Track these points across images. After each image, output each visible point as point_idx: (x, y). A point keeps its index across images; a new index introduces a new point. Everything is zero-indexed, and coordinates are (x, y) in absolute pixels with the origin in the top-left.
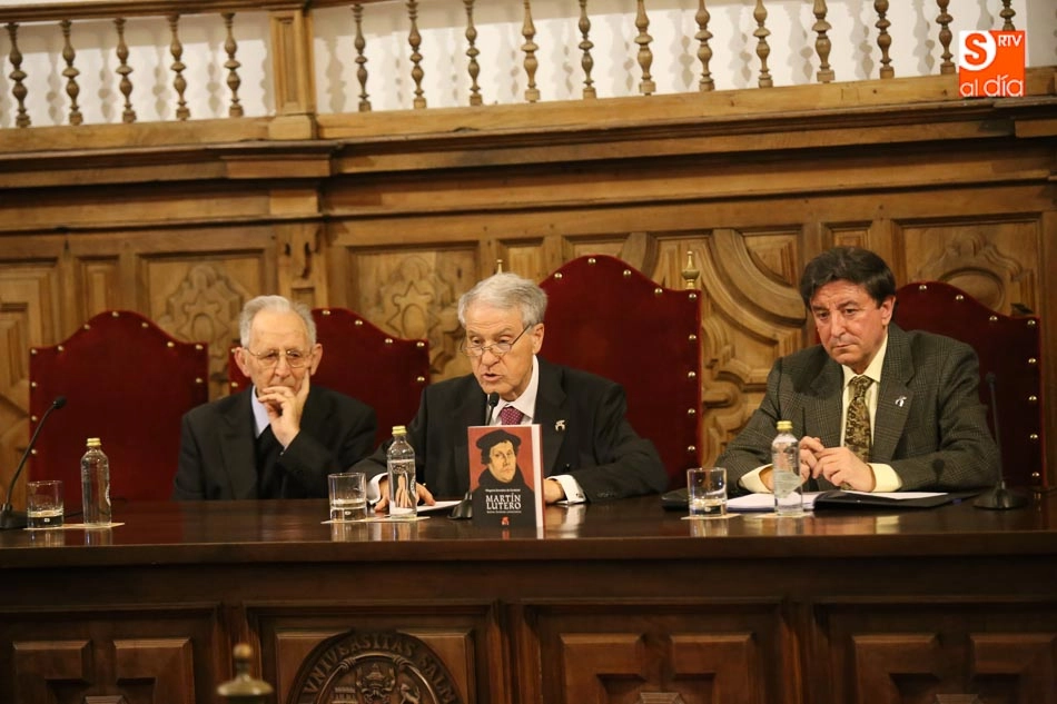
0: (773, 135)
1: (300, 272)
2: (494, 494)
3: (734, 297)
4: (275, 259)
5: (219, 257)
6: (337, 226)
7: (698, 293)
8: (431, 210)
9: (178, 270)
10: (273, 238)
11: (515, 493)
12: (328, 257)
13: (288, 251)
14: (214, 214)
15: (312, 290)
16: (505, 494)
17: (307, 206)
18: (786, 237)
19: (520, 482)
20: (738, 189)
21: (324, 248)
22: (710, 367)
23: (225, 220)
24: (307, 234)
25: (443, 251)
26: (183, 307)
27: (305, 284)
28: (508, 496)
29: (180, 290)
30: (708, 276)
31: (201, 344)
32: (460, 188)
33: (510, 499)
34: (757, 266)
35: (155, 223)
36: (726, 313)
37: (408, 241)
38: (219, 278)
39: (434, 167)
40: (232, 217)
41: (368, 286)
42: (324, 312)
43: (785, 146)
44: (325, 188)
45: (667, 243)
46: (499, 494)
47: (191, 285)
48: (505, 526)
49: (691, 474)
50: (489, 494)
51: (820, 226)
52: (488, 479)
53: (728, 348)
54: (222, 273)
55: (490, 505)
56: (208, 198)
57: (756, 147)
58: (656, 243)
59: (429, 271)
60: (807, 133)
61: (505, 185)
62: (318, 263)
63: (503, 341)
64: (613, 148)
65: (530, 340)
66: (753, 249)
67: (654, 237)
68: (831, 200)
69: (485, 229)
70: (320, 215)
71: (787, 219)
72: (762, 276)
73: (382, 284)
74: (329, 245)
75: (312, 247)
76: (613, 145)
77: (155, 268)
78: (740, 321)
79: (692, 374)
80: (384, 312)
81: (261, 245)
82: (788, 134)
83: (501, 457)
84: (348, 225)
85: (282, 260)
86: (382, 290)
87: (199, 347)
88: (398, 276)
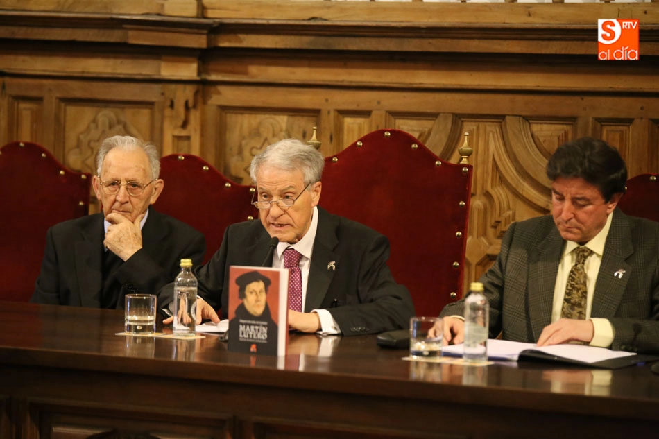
0: (558, 42)
1: (180, 123)
2: (246, 324)
3: (518, 172)
4: (162, 110)
5: (122, 105)
6: (212, 89)
7: (470, 167)
8: (284, 82)
9: (88, 113)
10: (163, 94)
11: (264, 326)
12: (203, 114)
13: (172, 106)
14: (119, 71)
15: (188, 138)
16: (255, 325)
17: (188, 71)
18: (565, 126)
19: (268, 318)
20: (528, 85)
21: (200, 105)
22: (495, 227)
23: (127, 76)
24: (187, 93)
25: (292, 116)
26: (89, 143)
27: (184, 133)
28: (257, 327)
29: (88, 128)
30: (498, 152)
31: (85, 174)
32: (310, 66)
33: (259, 330)
34: (538, 148)
35: (71, 74)
36: (511, 185)
37: (266, 105)
38: (119, 122)
39: (288, 47)
40: (131, 74)
41: (233, 138)
42: (180, 157)
43: (567, 52)
44: (205, 57)
45: (468, 123)
46: (250, 325)
47: (97, 126)
48: (253, 353)
49: (414, 322)
50: (242, 324)
51: (591, 119)
52: (243, 312)
53: (510, 213)
54: (122, 118)
55: (243, 334)
56: (115, 58)
57: (544, 51)
58: (460, 123)
59: (281, 131)
60: (586, 43)
61: (345, 66)
62: (195, 117)
63: (288, 197)
64: (430, 43)
65: (310, 196)
66: (536, 134)
67: (458, 119)
68: (602, 99)
69: (327, 100)
70: (198, 78)
71: (566, 112)
72: (542, 156)
73: (244, 138)
74: (205, 103)
75: (191, 104)
76: (431, 40)
77: (71, 110)
78: (521, 192)
79: (459, 233)
80: (243, 160)
81: (153, 99)
82: (570, 43)
83: (254, 294)
84: (221, 88)
85: (168, 112)
86: (244, 142)
87: (83, 176)
88: (256, 133)
